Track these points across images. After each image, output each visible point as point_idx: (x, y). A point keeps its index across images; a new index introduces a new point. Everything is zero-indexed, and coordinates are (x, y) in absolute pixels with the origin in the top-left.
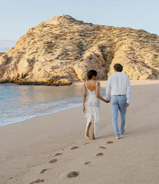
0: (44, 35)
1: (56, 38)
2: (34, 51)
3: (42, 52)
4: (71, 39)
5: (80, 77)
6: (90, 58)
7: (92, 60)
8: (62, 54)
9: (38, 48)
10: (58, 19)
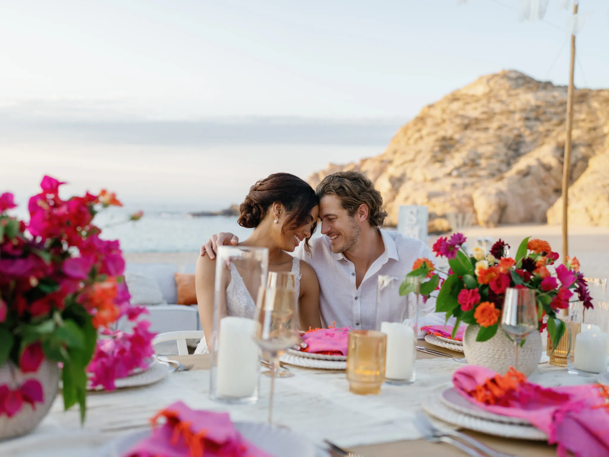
0: (444, 121)
1: (466, 127)
2: (410, 157)
3: (424, 162)
4: (500, 128)
5: (481, 217)
6: (526, 173)
7: (529, 179)
8: (465, 165)
9: (419, 152)
10: (488, 81)
